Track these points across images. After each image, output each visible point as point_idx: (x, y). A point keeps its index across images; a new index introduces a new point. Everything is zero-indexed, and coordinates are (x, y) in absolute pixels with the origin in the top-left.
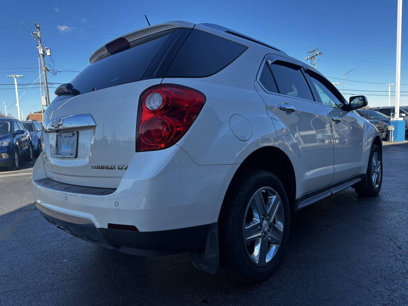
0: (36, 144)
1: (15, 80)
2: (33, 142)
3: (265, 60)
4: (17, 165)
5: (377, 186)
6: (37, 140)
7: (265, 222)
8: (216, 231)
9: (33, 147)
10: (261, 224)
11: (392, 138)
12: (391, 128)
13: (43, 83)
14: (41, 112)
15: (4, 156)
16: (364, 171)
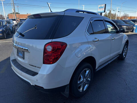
0: (11, 29)
1: (2, 2)
2: (10, 28)
3: (90, 22)
4: (5, 37)
5: (124, 56)
6: (12, 27)
7: (85, 79)
8: (68, 86)
9: (10, 30)
10: (83, 80)
11: (134, 31)
12: (135, 28)
13: (12, 4)
14: (12, 13)
15: (1, 35)
16: (121, 53)
